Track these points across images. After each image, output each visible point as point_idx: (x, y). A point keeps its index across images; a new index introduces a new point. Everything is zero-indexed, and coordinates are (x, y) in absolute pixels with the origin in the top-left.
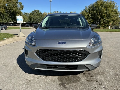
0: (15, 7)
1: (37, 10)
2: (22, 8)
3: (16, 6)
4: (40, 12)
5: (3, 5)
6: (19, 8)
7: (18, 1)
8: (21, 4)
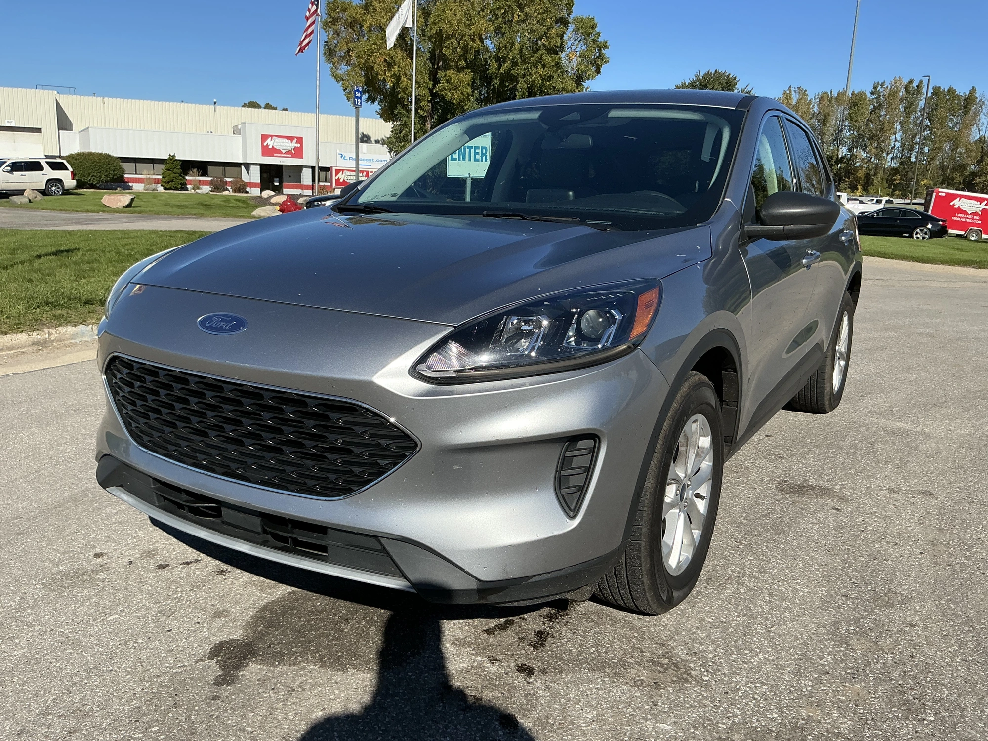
0: (540, 59)
1: (718, 75)
2: (597, 63)
3: (554, 51)
4: (740, 86)
5: (466, 49)
6: (575, 60)
7: (570, 6)
8: (587, 29)
